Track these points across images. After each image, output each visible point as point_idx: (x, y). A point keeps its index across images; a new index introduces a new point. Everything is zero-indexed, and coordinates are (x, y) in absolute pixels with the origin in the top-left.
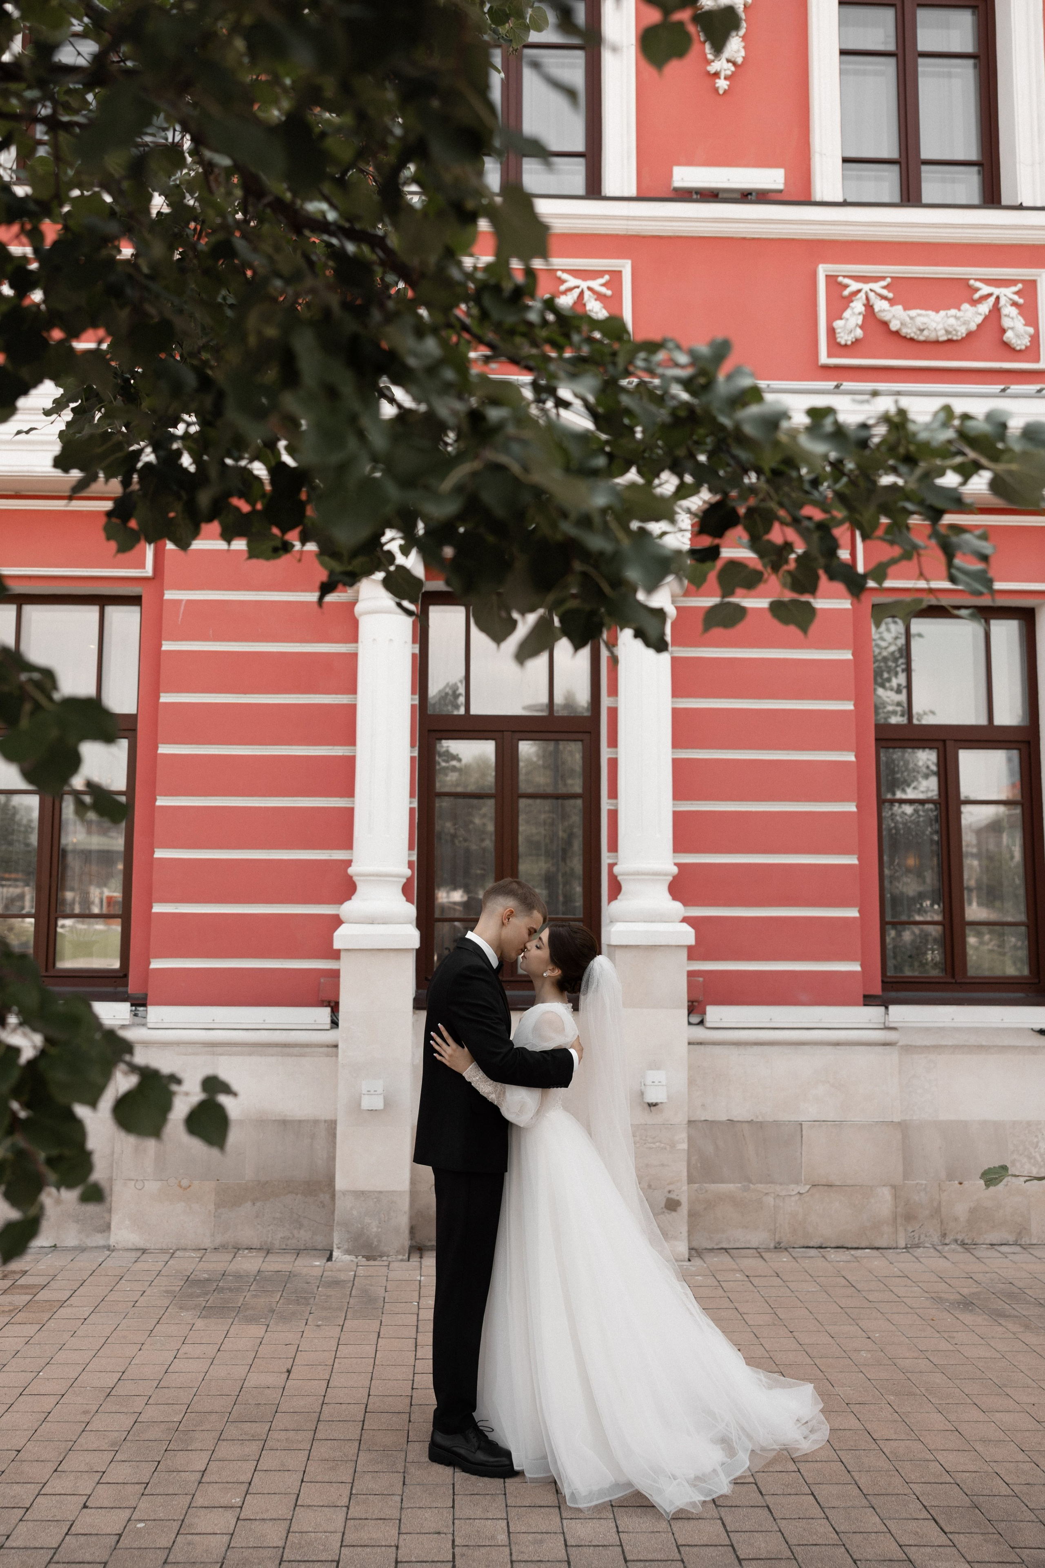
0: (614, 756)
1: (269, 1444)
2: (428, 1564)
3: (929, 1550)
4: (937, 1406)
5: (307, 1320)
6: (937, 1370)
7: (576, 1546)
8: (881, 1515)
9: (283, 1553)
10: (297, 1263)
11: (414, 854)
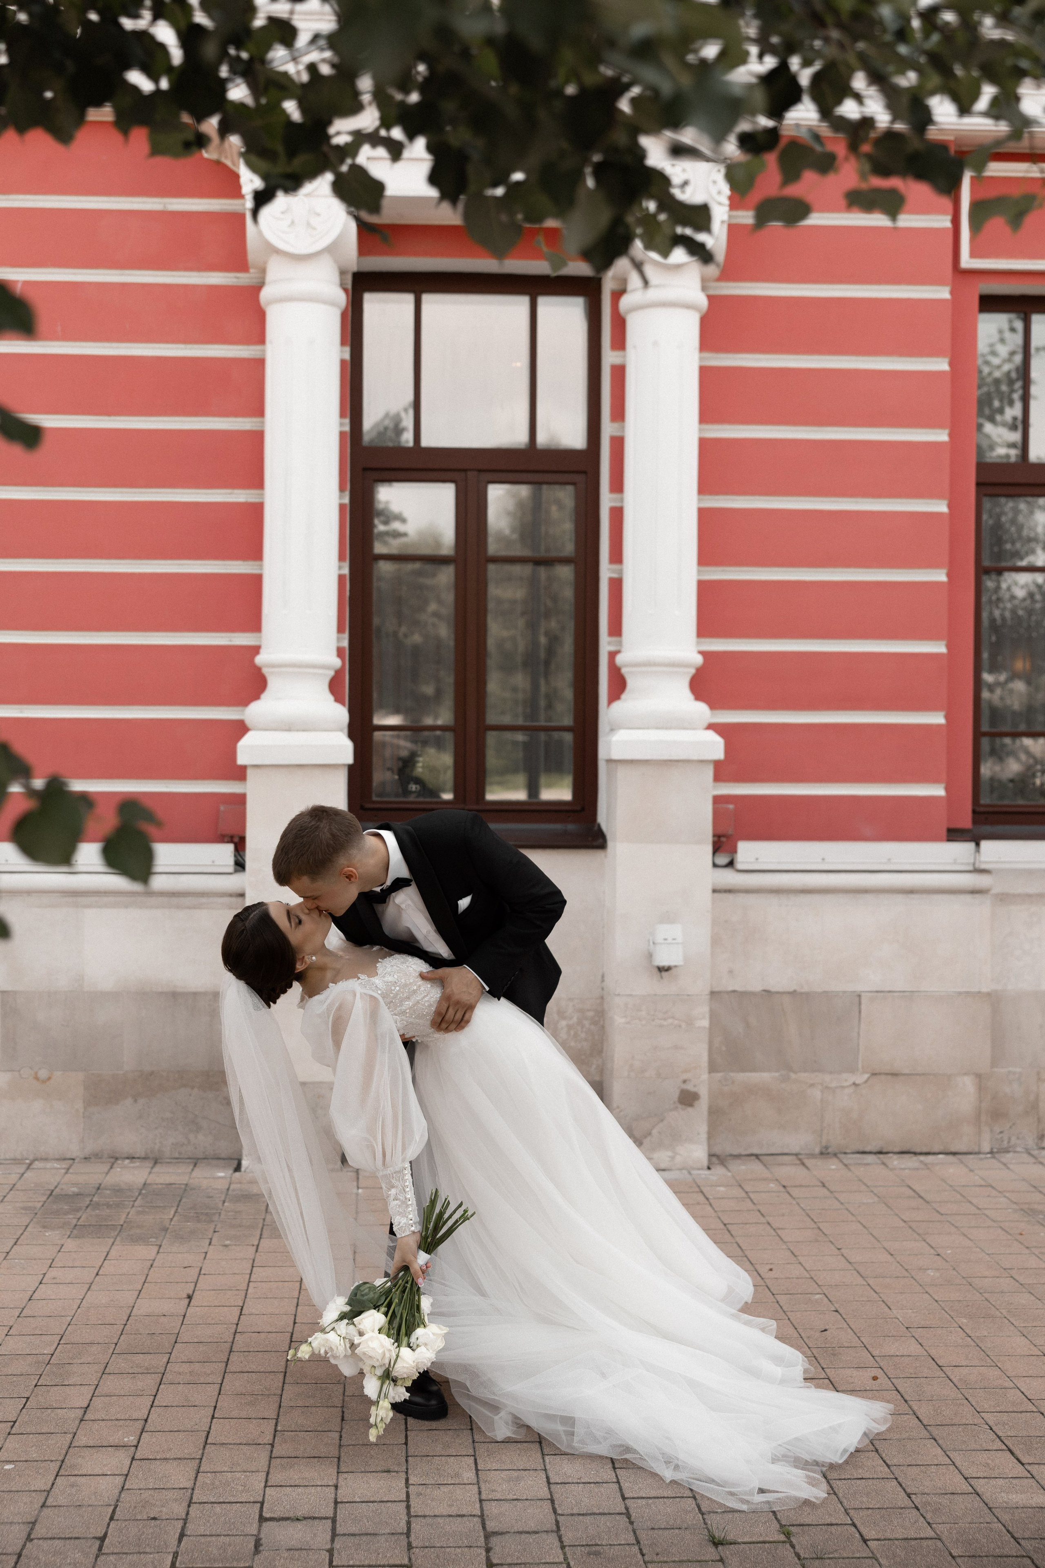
0: (618, 504)
1: (168, 1377)
2: (376, 1504)
3: (1001, 1482)
4: (1021, 1329)
5: (211, 1239)
6: (1024, 1290)
7: (561, 1483)
8: (944, 1447)
9: (192, 1494)
10: (194, 1174)
11: (344, 638)
